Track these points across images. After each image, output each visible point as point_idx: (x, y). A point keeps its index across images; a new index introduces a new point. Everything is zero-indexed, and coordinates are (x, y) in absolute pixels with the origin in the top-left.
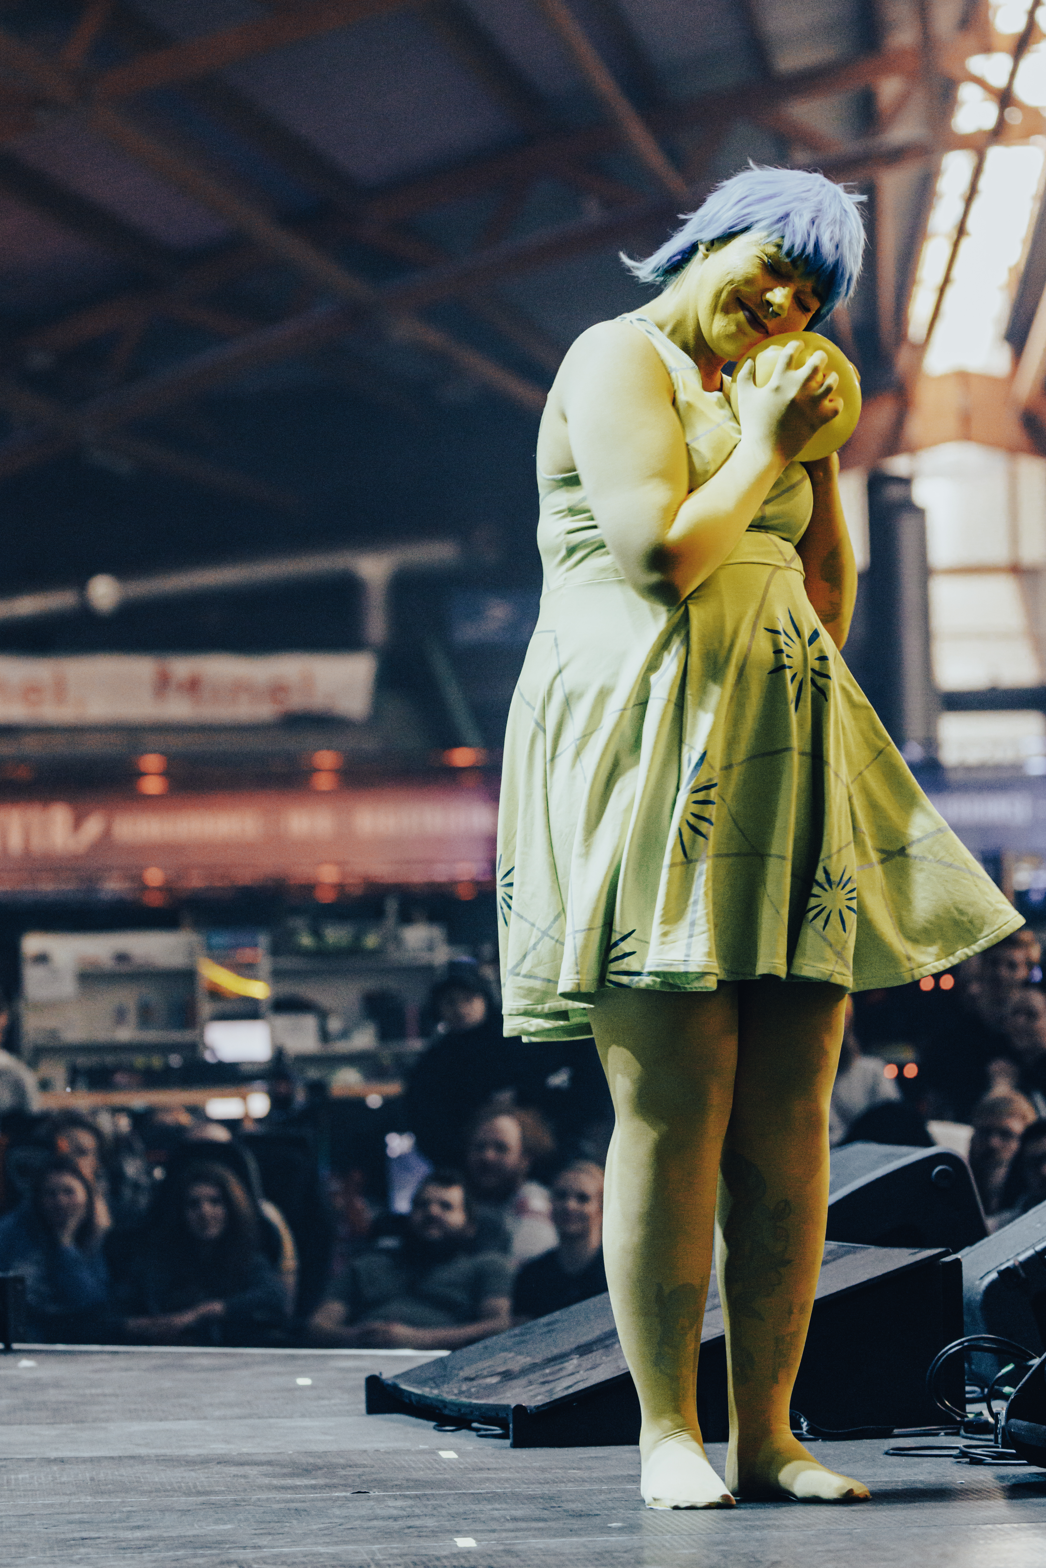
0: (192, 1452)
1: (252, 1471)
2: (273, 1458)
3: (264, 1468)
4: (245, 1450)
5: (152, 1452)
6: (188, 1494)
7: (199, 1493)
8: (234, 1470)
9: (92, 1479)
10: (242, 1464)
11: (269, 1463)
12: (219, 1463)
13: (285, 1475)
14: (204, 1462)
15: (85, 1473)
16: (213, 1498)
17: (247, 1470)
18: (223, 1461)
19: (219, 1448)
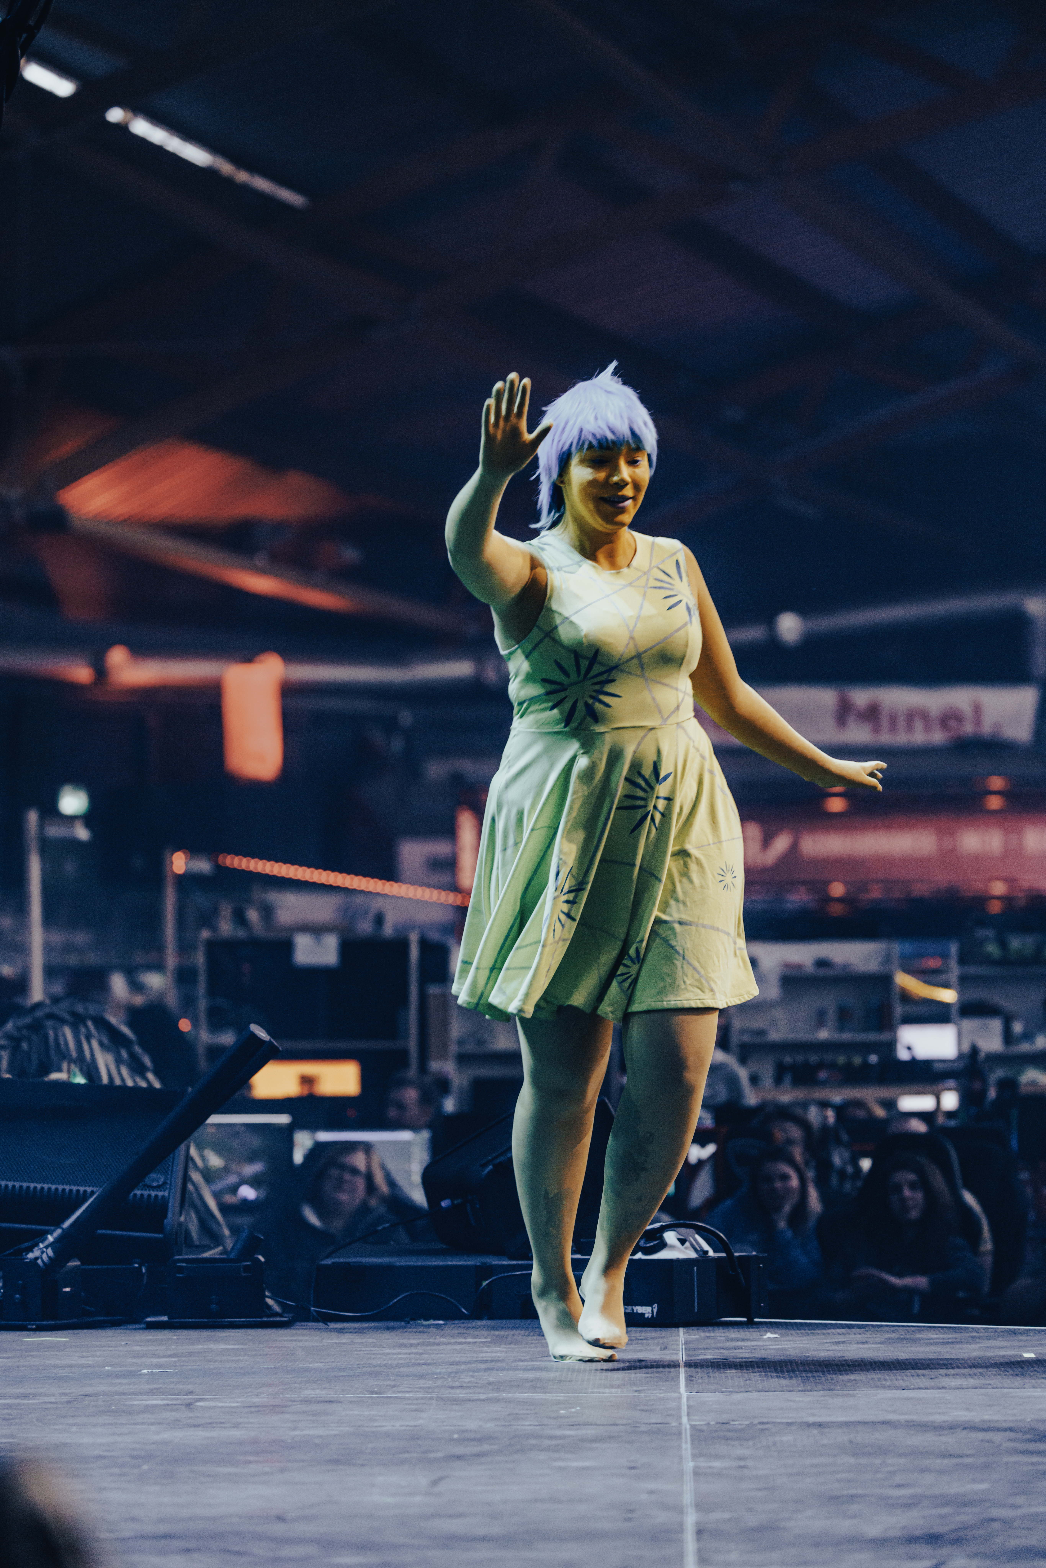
0: (938, 1419)
1: (997, 1437)
2: (1012, 1425)
3: (1008, 1434)
4: (986, 1417)
5: (902, 1418)
6: (943, 1456)
7: (951, 1456)
8: (980, 1435)
9: (851, 1442)
10: (987, 1430)
11: (1011, 1429)
12: (965, 1428)
13: (1028, 1441)
14: (952, 1427)
15: (842, 1437)
16: (967, 1460)
17: (990, 1435)
18: (967, 1427)
19: (962, 1415)
